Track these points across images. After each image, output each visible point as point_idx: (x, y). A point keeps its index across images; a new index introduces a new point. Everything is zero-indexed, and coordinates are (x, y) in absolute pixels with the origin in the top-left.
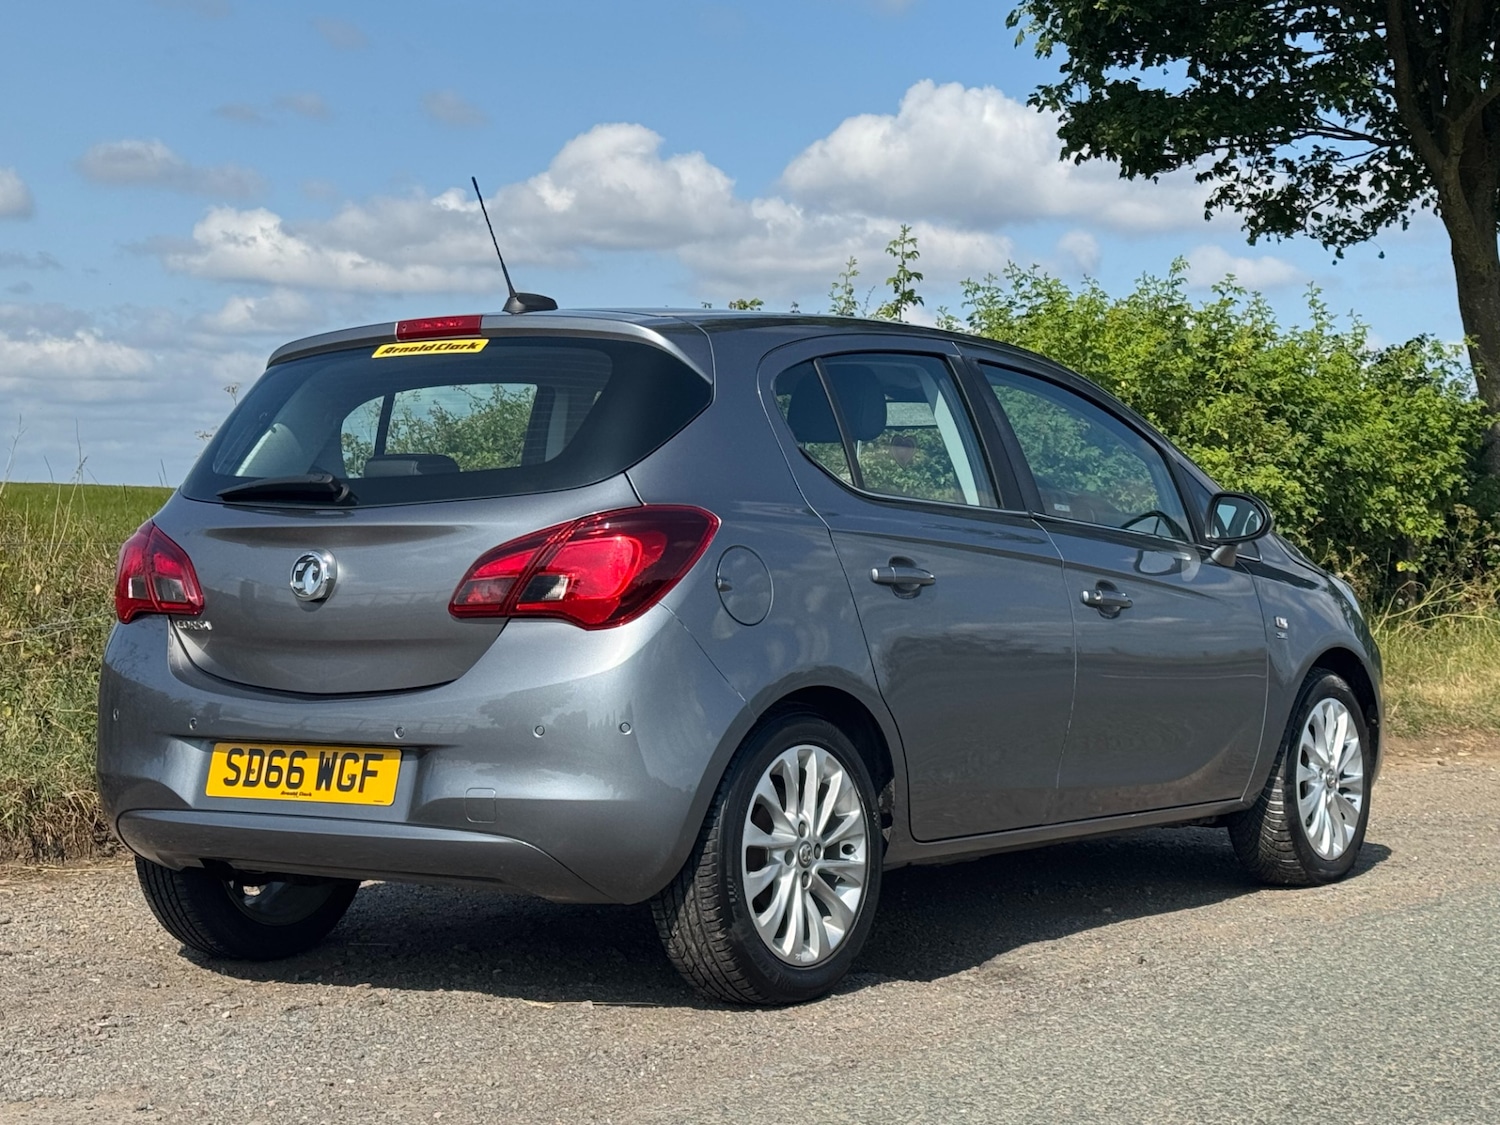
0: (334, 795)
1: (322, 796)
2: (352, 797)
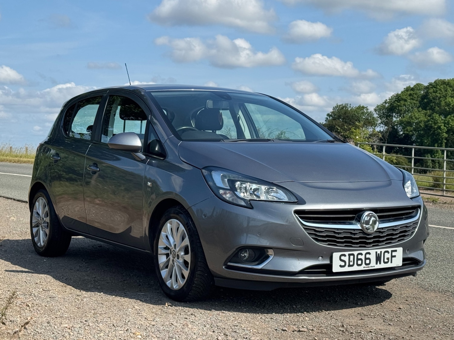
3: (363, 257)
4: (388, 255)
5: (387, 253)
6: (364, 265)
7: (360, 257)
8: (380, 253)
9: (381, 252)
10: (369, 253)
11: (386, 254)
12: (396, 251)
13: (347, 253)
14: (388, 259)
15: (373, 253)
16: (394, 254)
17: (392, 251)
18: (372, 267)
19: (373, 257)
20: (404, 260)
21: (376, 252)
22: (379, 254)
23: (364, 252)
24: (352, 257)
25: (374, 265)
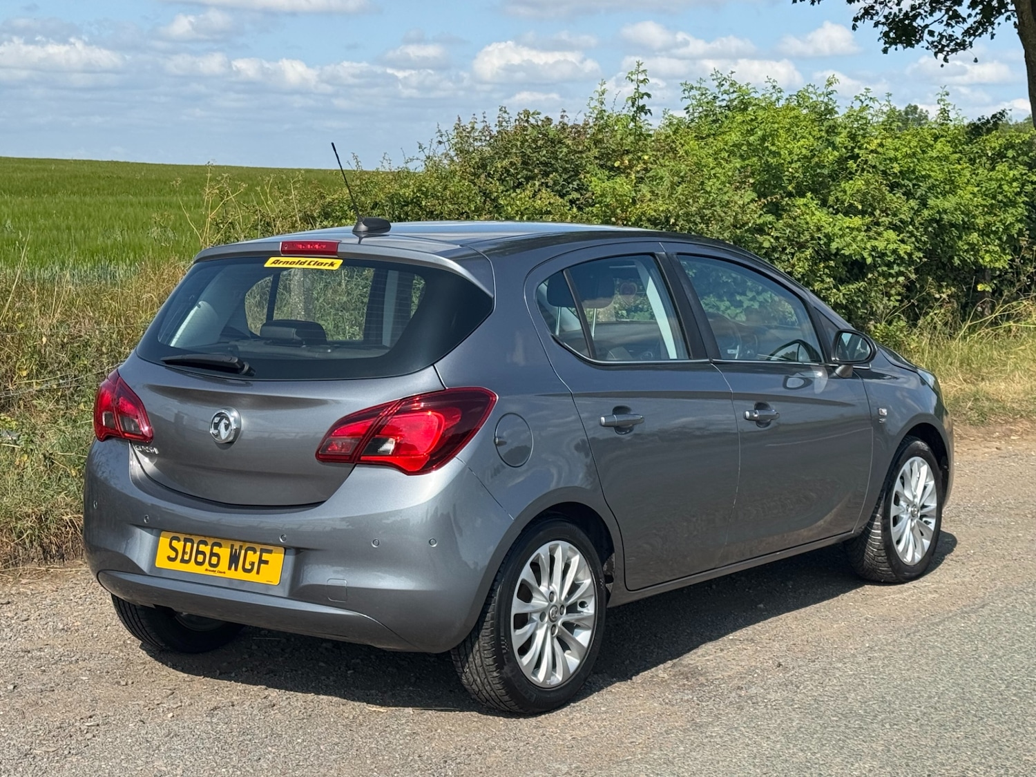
0: (239, 575)
1: (231, 574)
2: (251, 577)
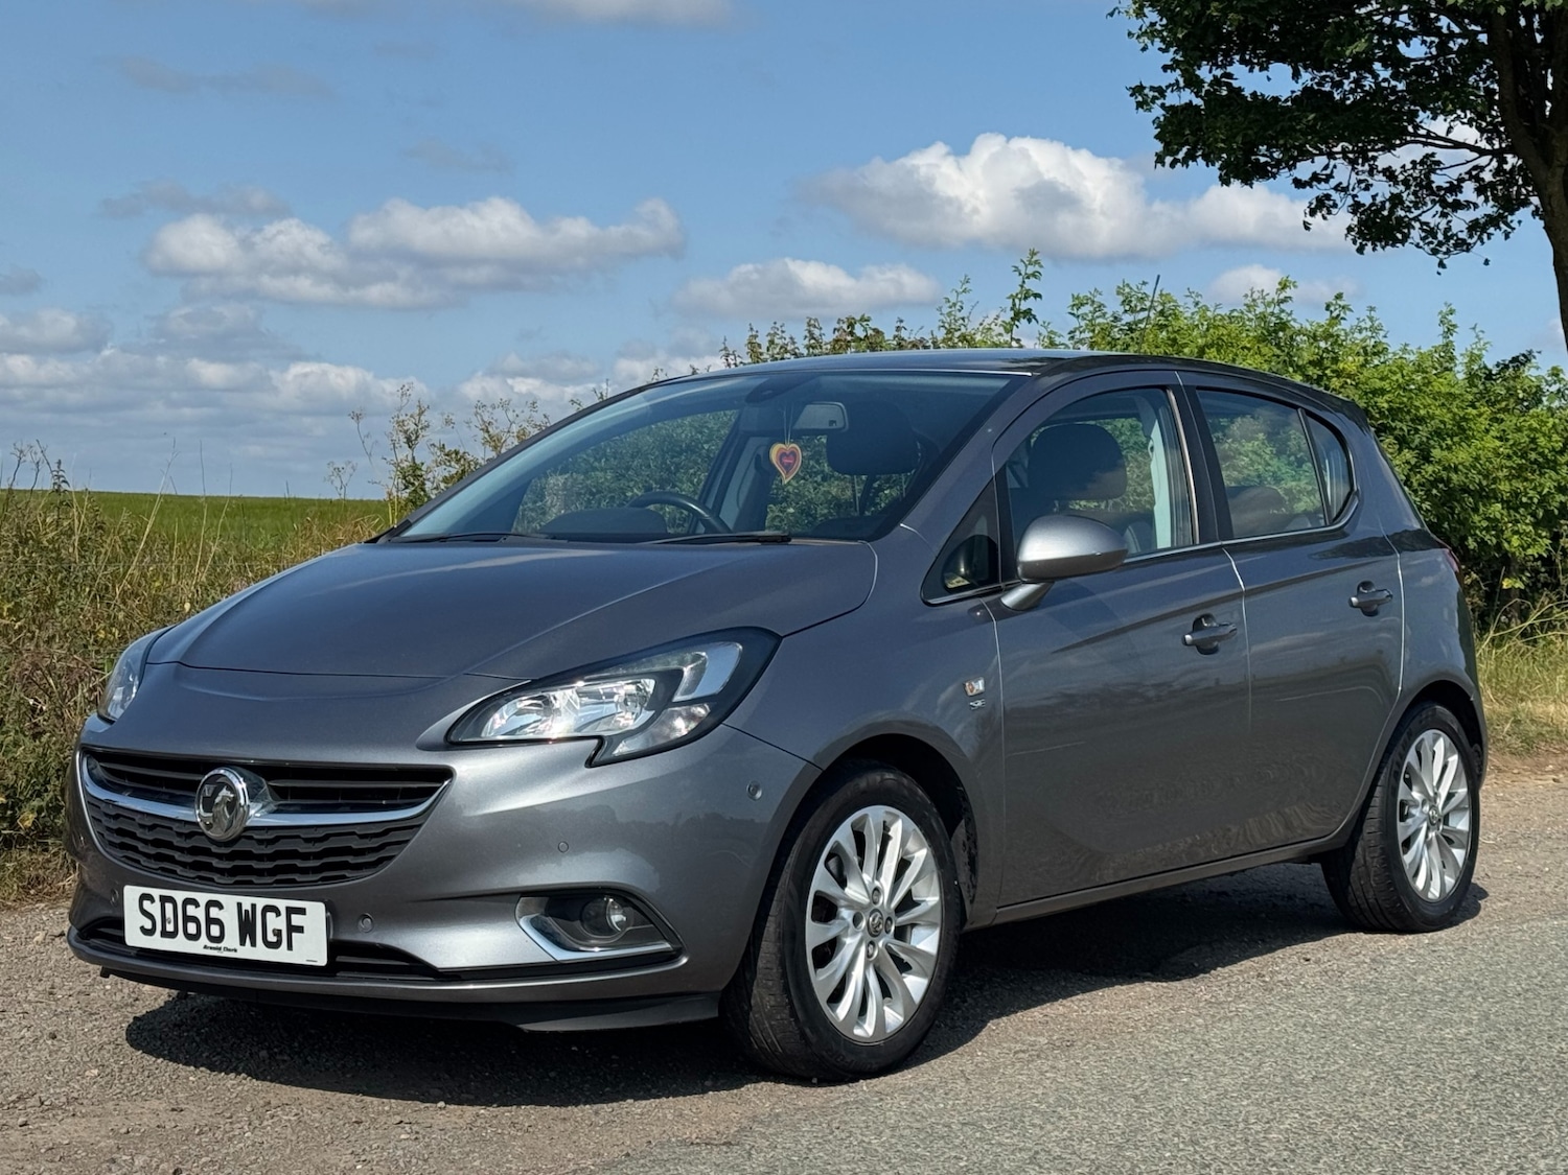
3: (200, 913)
4: (276, 922)
5: (274, 914)
6: (204, 938)
7: (191, 910)
8: (250, 909)
9: (254, 906)
10: (219, 905)
11: (270, 916)
12: (302, 911)
13: (156, 893)
14: (278, 933)
15: (230, 907)
16: (296, 920)
17: (288, 908)
18: (229, 950)
19: (229, 917)
20: (334, 947)
21: (239, 905)
22: (246, 911)
23: (203, 898)
24: (169, 907)
25: (233, 945)
